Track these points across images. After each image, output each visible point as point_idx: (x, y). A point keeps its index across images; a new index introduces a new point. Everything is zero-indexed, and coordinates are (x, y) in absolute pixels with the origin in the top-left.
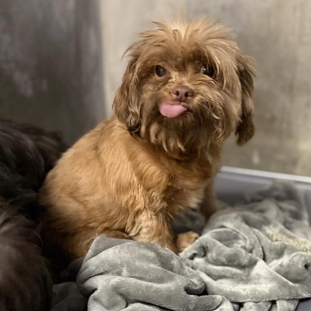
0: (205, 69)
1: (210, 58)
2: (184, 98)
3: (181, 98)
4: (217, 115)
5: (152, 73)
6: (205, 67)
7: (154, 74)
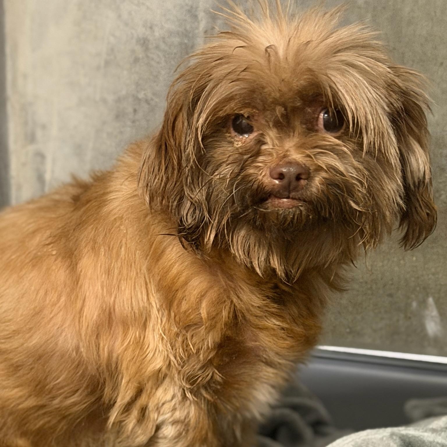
0: (326, 115)
1: (335, 95)
2: (294, 183)
3: (289, 184)
4: (357, 203)
5: (224, 127)
6: (327, 112)
7: (229, 129)
